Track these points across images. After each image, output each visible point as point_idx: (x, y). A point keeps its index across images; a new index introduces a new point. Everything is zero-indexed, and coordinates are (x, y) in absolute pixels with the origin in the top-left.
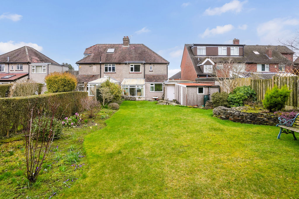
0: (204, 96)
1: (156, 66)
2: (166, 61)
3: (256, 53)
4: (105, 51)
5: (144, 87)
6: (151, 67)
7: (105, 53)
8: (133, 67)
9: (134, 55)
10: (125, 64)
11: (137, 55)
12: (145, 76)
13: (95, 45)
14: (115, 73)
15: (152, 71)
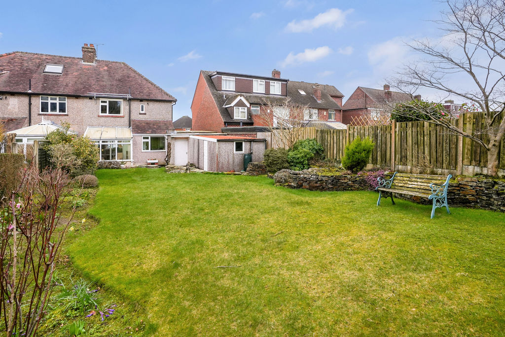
0: (245, 155)
1: (151, 104)
2: (170, 96)
3: (303, 93)
4: (38, 67)
5: (131, 142)
6: (142, 106)
7: (40, 73)
8: (107, 104)
9: (106, 82)
10: (90, 99)
11: (115, 83)
12: (131, 123)
13: (11, 52)
14: (67, 115)
15: (145, 114)
